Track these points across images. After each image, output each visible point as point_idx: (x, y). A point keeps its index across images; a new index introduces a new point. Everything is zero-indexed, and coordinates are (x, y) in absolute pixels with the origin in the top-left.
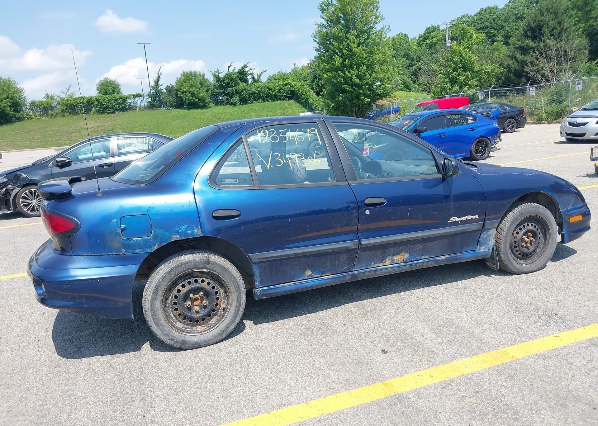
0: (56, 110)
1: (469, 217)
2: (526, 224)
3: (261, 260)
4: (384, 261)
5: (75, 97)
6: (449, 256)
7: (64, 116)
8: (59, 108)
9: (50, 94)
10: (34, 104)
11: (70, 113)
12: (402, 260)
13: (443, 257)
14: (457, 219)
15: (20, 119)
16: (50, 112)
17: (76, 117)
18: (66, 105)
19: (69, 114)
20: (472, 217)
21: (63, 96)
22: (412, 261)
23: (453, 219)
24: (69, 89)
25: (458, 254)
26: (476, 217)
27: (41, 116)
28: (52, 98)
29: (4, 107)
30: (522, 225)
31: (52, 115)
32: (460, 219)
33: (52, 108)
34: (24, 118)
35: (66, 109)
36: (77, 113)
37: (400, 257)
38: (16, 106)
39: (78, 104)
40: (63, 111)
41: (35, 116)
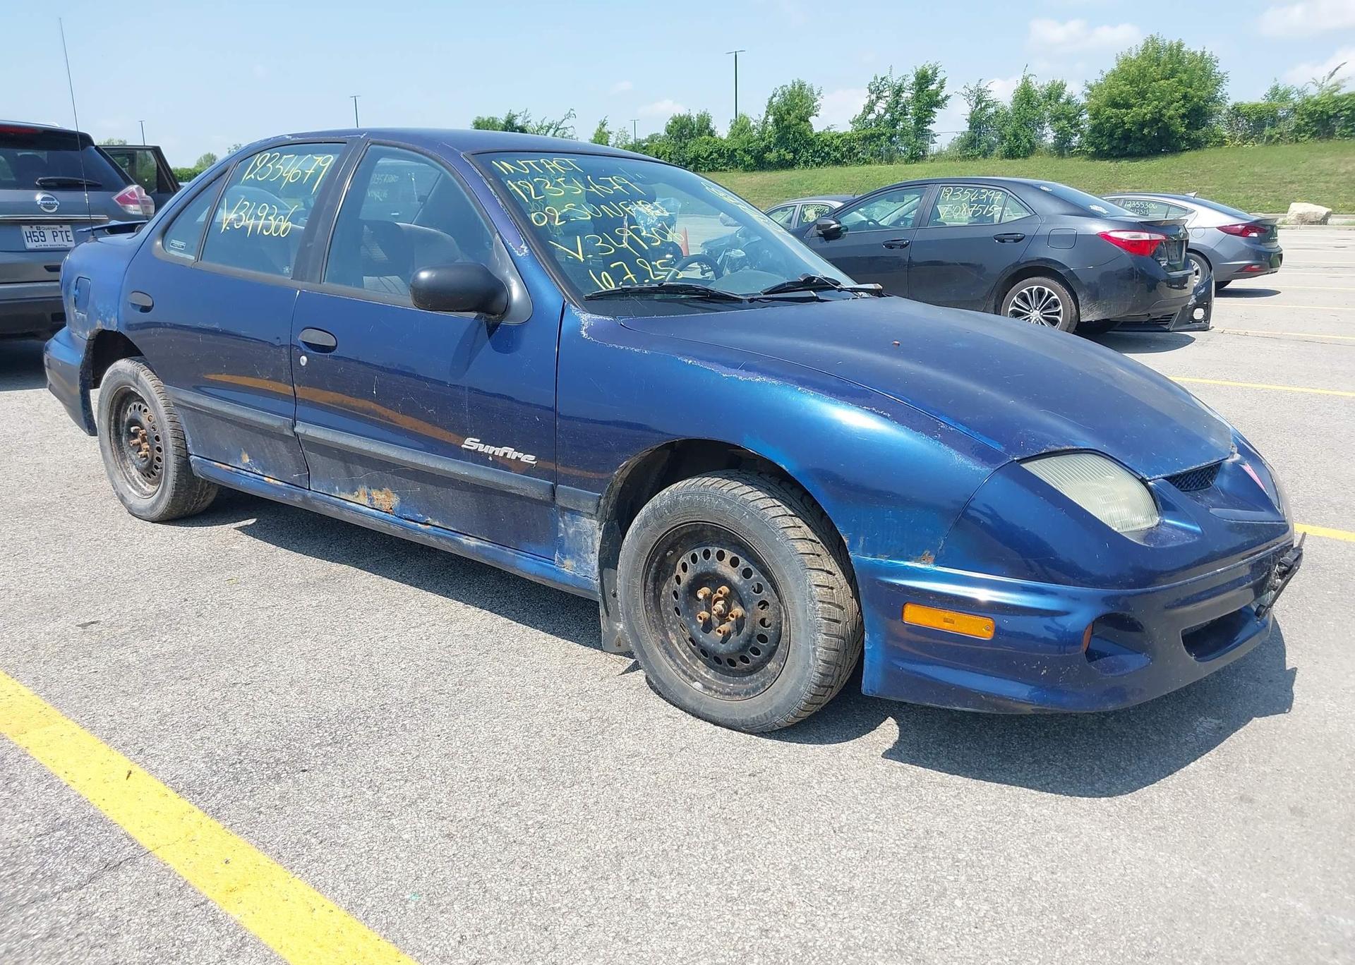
0: (1283, 127)
1: (512, 453)
2: (717, 549)
3: (181, 403)
4: (356, 493)
5: (1343, 92)
6: (487, 545)
7: (1297, 141)
8: (1294, 120)
9: (1281, 88)
10: (1238, 111)
11: (1314, 134)
12: (387, 507)
13: (473, 542)
14: (481, 448)
15: (1196, 145)
16: (1267, 131)
17: (1322, 145)
18: (1310, 115)
19: (1309, 138)
20: (520, 455)
21: (1313, 92)
22: (406, 519)
23: (471, 443)
24: (1332, 75)
25: (510, 552)
26: (529, 459)
27: (1245, 139)
28: (1285, 97)
29: (1171, 118)
30: (703, 549)
31: (1270, 137)
32: (489, 449)
33: (1275, 120)
34: (1207, 142)
35: (1307, 124)
36: (1330, 134)
37: (383, 496)
38: (1198, 115)
39: (1341, 111)
40: (1299, 130)
41: (1233, 138)
